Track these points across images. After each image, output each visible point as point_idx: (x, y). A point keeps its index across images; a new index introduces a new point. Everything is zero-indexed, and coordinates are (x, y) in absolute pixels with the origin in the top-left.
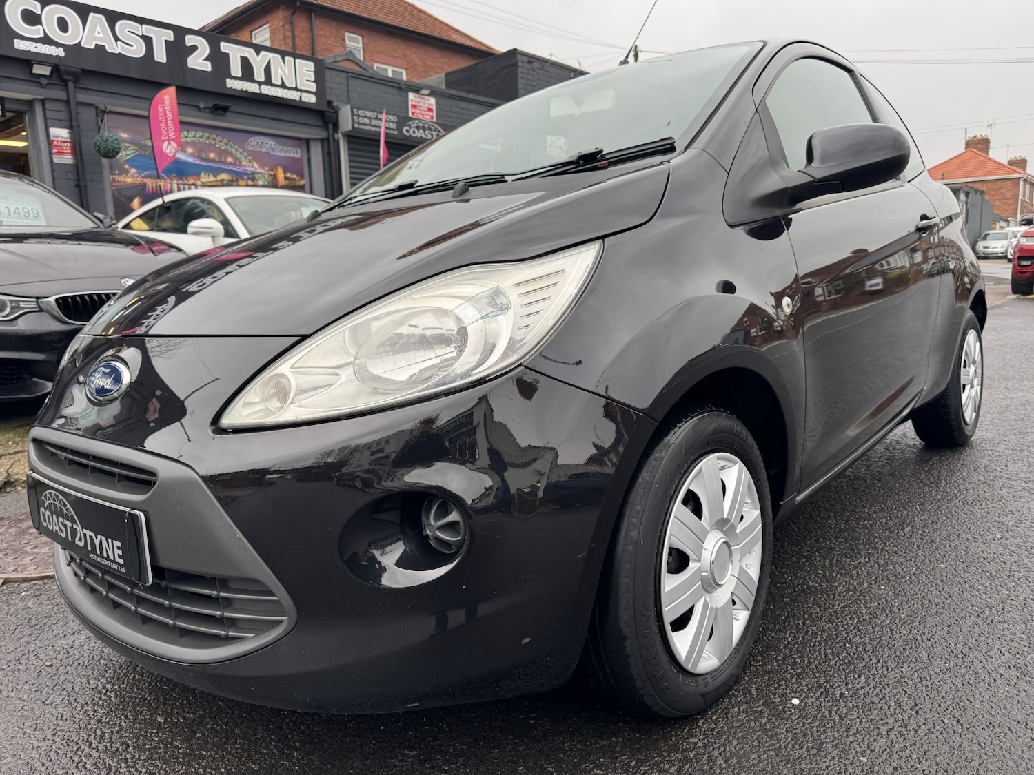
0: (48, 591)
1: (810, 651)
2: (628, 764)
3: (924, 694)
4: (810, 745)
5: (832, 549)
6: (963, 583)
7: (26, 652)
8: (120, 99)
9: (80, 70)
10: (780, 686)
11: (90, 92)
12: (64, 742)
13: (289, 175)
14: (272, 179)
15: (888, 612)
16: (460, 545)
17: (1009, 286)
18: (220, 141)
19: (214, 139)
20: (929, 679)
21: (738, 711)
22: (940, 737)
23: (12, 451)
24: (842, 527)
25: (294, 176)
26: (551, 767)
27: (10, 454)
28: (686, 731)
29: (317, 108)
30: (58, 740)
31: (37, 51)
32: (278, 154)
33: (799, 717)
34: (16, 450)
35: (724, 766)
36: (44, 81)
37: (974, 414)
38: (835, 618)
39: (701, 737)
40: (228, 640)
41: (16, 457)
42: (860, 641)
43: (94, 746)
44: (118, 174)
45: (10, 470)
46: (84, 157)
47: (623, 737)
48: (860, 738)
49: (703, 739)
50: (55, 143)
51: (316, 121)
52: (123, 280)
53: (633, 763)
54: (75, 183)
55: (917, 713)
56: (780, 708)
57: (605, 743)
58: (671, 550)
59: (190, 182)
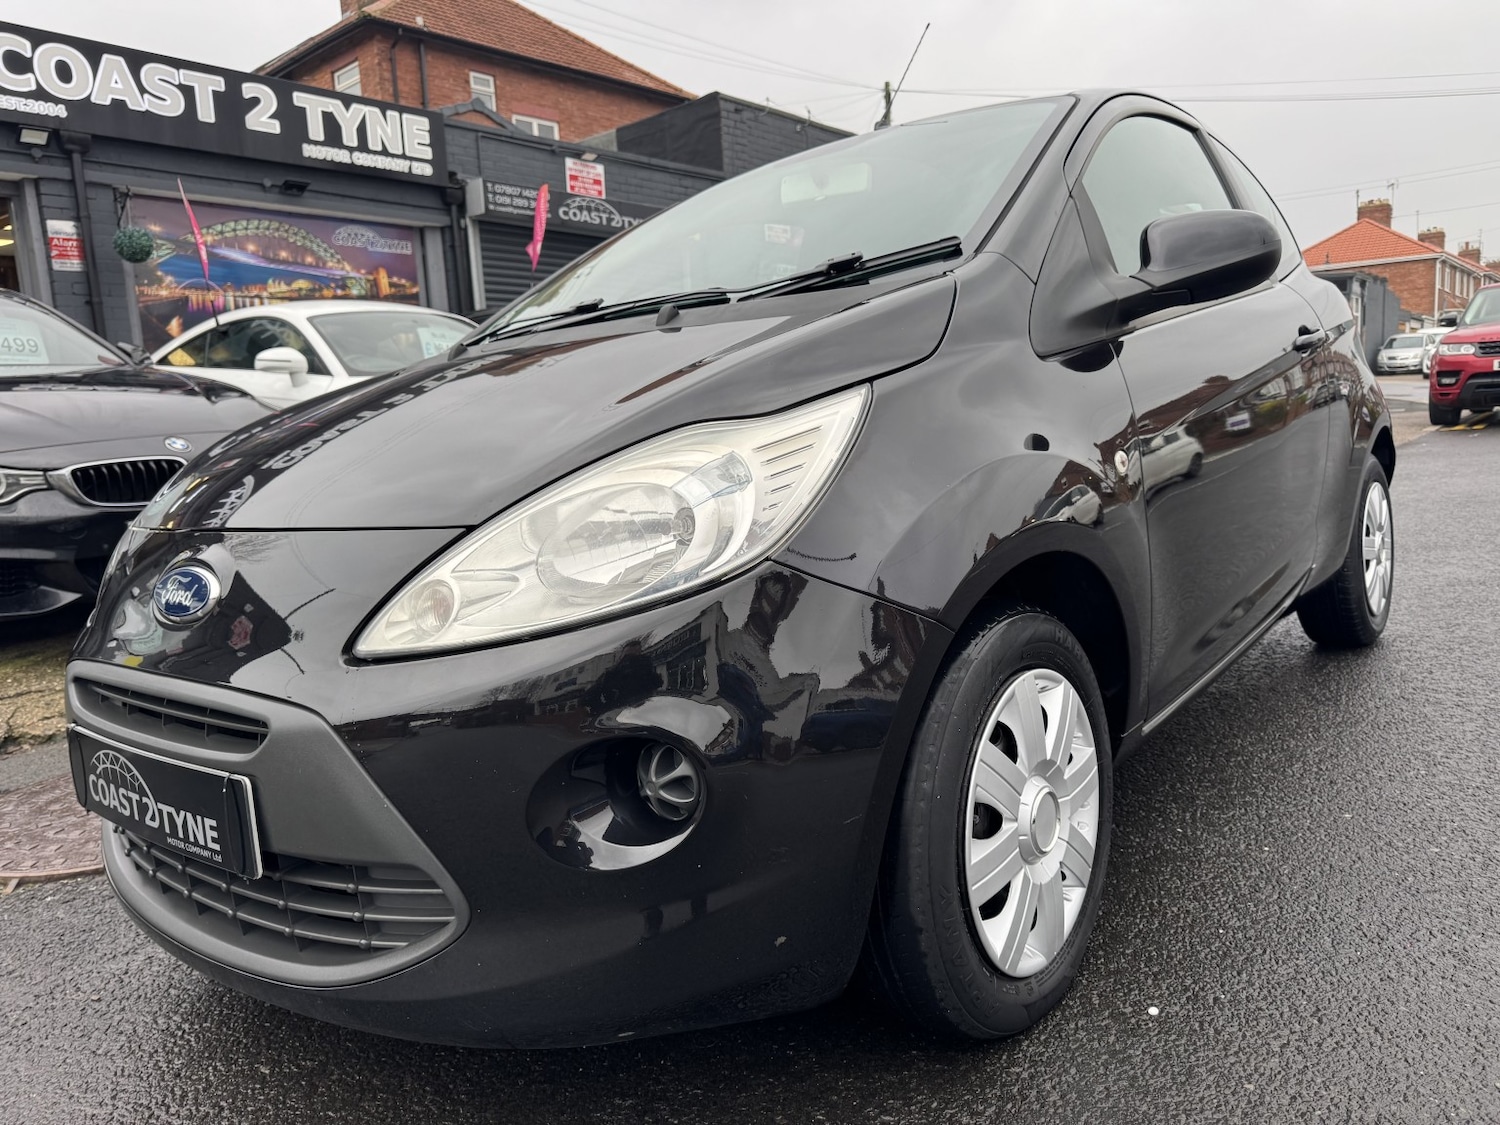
0: (84, 894)
1: (1170, 940)
2: (928, 1106)
3: (1329, 995)
4: (1177, 1070)
5: (1194, 798)
6: (1376, 839)
7: (60, 981)
8: (149, 177)
9: (89, 137)
10: (1131, 990)
11: (104, 167)
12: (129, 1107)
13: (395, 279)
14: (371, 286)
15: (1274, 883)
16: (692, 809)
17: (1427, 413)
18: (295, 234)
19: (287, 231)
20: (1334, 973)
21: (1073, 1027)
22: (1353, 1052)
23: (12, 693)
24: (1207, 766)
25: (403, 281)
26: (821, 1115)
27: (10, 697)
28: (1004, 1057)
29: (434, 182)
30: (120, 1104)
31: (27, 110)
32: (379, 249)
33: (1159, 1032)
34: (19, 691)
35: (1060, 1103)
36: (37, 153)
37: (1384, 601)
38: (1202, 894)
39: (1026, 1066)
40: (371, 952)
41: (20, 701)
42: (1238, 924)
43: (173, 1110)
44: (149, 285)
45: (11, 720)
46: (98, 261)
47: (919, 1069)
48: (1244, 1058)
49: (1029, 1068)
50: (55, 242)
51: (432, 201)
52: (167, 442)
53: (935, 1104)
54: (83, 299)
55: (1320, 1021)
56: (1133, 1021)
57: (893, 1078)
58: (978, 806)
59: (253, 294)
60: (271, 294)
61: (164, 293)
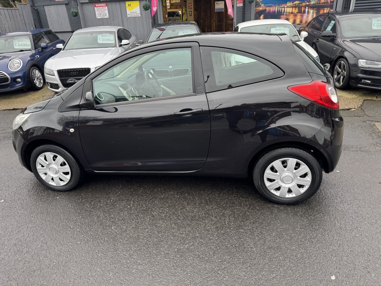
10: (64, 196)
14: (318, 1)
21: (55, 193)
44: (258, 7)
46: (246, 3)
54: (242, 13)
56: (56, 197)
59: (282, 7)
60: (287, 6)
61: (261, 9)
